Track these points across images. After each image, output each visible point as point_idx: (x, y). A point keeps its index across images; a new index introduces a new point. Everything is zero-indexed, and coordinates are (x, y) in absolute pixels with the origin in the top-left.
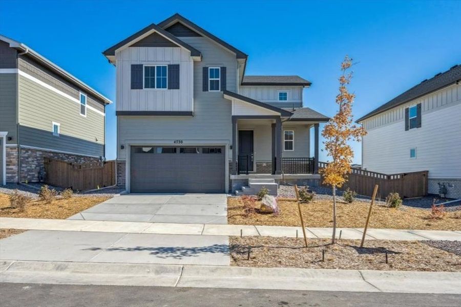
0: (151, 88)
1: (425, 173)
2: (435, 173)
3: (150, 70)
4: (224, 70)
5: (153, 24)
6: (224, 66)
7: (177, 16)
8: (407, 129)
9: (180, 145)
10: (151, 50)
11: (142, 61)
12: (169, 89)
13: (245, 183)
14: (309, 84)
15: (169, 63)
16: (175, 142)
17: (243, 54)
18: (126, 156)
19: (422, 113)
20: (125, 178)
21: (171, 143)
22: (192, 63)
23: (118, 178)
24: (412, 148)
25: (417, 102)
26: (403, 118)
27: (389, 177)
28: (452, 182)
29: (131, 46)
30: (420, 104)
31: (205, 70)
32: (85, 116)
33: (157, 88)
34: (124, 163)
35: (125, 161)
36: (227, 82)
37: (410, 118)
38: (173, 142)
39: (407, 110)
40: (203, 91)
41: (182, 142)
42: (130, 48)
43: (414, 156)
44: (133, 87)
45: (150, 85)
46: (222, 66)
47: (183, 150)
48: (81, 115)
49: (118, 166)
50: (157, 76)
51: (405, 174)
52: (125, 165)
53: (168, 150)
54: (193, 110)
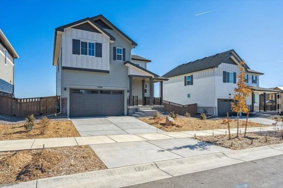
0: (85, 55)
1: (196, 104)
2: (200, 104)
3: (84, 44)
4: (124, 50)
5: (88, 18)
6: (125, 48)
7: (101, 16)
8: (185, 85)
9: (101, 89)
10: (85, 32)
11: (79, 38)
12: (96, 56)
13: (136, 110)
14: (150, 61)
15: (96, 42)
16: (98, 87)
17: (135, 43)
18: (67, 95)
19: (193, 79)
20: (67, 108)
21: (95, 88)
22: (109, 44)
23: (62, 108)
24: (189, 93)
25: (191, 74)
26: (183, 80)
27: (184, 106)
28: (209, 108)
29: (73, 28)
30: (192, 75)
31: (115, 48)
32: (6, 65)
33: (89, 55)
34: (66, 99)
35: (67, 98)
36: (126, 56)
37: (187, 81)
38: (97, 87)
39: (185, 77)
40: (114, 60)
41: (102, 88)
42: (72, 29)
43: (189, 97)
44: (74, 53)
45: (85, 53)
46: (123, 48)
47: (102, 92)
48: (5, 64)
49: (62, 101)
50: (89, 48)
51: (189, 105)
52: (67, 101)
53: (94, 92)
54: (109, 70)
